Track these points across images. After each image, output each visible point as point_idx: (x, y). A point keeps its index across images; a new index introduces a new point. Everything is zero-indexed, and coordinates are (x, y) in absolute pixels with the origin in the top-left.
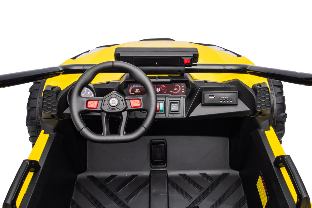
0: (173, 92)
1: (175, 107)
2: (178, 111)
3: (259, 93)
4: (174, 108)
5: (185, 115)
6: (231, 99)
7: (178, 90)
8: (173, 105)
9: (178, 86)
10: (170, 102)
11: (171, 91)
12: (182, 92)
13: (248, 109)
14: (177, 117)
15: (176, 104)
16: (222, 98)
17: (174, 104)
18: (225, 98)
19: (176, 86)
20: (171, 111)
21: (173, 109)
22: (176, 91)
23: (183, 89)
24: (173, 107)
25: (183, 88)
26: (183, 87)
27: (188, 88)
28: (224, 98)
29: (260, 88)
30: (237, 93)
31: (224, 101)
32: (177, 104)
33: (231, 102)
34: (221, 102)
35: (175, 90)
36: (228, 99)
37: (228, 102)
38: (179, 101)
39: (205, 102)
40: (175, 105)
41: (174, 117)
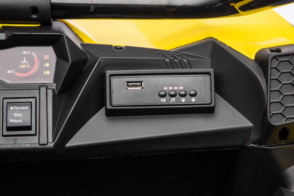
0: (17, 74)
1: (21, 115)
2: (29, 128)
3: (274, 71)
4: (18, 118)
5: (50, 140)
6: (192, 92)
7: (32, 67)
8: (14, 111)
9: (32, 56)
10: (6, 101)
11: (9, 72)
12: (45, 73)
13: (247, 123)
14: (28, 146)
15: (24, 108)
16: (165, 88)
17: (17, 106)
18: (176, 88)
19: (25, 55)
20: (9, 129)
21: (15, 121)
22: (25, 71)
23: (48, 65)
24: (15, 115)
25: (47, 61)
26: (46, 57)
27: (62, 62)
28: (171, 88)
29: (279, 56)
30: (209, 73)
31: (173, 99)
32: (27, 108)
33: (193, 100)
34: (163, 100)
35: (23, 66)
36: (183, 93)
37: (183, 100)
38: (33, 100)
39: (114, 103)
40: (20, 111)
41: (16, 146)
